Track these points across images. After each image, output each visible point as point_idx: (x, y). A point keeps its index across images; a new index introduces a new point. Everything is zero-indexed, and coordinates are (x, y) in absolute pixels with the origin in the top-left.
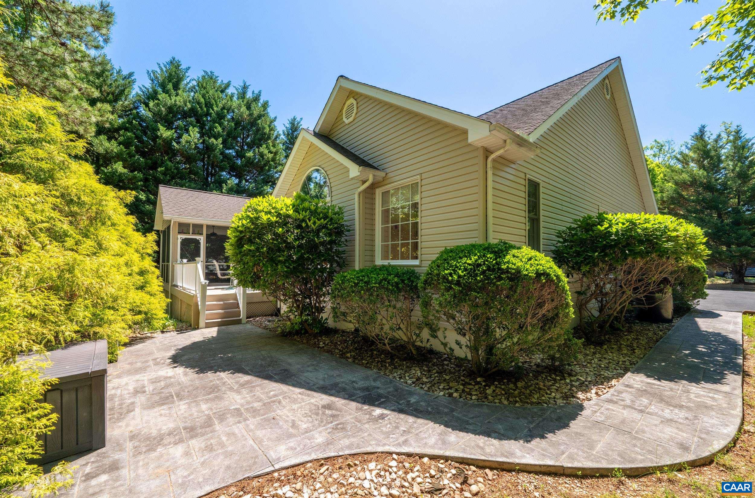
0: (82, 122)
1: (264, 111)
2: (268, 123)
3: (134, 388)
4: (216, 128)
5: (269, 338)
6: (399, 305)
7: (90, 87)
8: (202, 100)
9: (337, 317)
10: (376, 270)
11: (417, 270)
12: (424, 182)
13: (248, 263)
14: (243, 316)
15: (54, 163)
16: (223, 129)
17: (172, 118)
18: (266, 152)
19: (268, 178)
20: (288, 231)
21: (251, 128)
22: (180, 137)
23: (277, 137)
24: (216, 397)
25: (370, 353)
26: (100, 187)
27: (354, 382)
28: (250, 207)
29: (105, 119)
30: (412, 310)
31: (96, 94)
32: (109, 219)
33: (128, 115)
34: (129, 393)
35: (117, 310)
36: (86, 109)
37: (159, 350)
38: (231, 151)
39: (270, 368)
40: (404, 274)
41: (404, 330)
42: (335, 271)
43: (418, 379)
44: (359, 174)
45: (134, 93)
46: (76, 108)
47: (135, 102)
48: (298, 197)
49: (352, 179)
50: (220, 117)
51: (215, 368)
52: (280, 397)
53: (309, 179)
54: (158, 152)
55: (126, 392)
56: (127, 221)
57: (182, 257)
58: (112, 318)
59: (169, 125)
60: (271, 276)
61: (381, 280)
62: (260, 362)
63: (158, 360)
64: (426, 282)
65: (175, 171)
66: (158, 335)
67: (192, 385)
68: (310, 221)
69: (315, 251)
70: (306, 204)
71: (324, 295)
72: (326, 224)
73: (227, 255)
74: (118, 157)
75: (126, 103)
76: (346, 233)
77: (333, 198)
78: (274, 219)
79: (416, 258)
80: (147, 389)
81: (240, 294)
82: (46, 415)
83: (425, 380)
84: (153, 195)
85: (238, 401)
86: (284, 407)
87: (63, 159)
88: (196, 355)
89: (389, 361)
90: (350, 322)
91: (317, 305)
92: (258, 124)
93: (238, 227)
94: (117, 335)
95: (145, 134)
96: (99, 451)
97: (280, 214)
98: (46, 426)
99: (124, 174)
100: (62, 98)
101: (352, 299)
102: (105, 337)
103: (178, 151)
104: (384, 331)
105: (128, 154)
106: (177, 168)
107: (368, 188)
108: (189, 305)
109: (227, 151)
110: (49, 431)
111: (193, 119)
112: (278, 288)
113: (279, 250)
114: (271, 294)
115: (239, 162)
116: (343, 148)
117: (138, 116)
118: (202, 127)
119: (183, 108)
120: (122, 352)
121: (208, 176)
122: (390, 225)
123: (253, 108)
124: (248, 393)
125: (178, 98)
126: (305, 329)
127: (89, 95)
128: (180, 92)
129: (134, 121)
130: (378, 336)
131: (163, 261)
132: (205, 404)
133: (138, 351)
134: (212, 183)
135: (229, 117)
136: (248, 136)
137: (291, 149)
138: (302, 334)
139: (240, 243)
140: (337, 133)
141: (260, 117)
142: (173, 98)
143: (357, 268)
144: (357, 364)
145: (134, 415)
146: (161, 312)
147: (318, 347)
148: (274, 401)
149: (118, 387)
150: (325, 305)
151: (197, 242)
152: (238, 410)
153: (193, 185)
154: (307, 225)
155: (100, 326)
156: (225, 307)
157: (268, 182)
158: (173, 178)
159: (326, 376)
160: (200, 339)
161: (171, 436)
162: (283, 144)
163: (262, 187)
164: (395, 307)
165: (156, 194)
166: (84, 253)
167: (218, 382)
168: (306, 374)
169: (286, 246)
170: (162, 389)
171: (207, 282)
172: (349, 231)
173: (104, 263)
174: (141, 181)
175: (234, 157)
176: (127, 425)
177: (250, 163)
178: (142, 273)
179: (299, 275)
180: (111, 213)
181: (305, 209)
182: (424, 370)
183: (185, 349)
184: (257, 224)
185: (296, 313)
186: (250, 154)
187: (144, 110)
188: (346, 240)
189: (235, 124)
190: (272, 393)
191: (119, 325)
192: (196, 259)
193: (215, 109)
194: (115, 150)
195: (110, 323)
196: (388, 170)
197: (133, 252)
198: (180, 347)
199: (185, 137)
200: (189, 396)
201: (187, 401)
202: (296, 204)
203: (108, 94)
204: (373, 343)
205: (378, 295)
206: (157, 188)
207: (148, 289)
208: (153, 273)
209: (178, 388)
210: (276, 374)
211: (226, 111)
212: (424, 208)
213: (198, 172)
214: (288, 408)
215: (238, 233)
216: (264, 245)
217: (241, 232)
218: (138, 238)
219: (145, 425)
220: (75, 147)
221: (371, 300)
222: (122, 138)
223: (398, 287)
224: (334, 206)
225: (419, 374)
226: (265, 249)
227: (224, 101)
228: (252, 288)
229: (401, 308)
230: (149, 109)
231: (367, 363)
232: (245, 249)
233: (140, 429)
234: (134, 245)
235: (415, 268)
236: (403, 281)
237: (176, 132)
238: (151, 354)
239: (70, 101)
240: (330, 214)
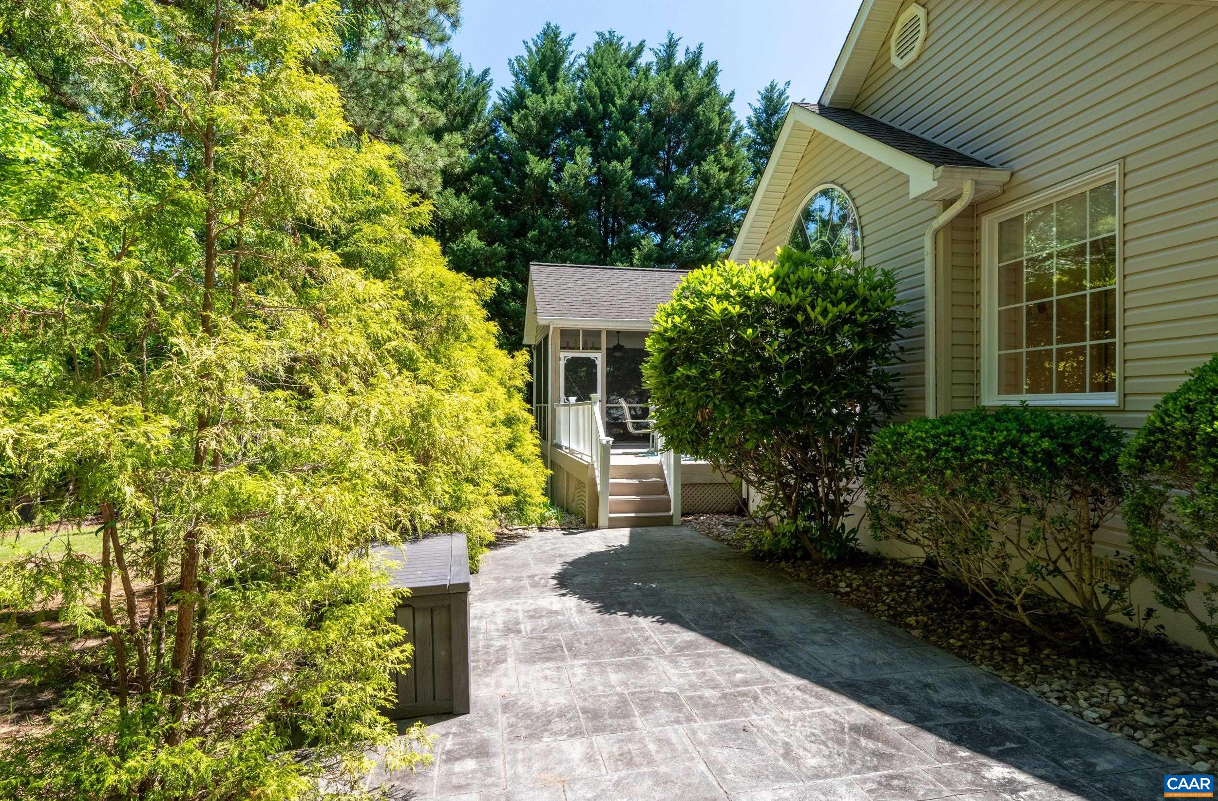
0: (426, 171)
1: (709, 84)
2: (717, 108)
3: (504, 623)
4: (620, 140)
5: (727, 559)
6: (1054, 510)
7: (434, 110)
8: (596, 90)
9: (882, 528)
10: (983, 419)
11: (1110, 419)
12: (1131, 181)
13: (684, 403)
14: (674, 509)
15: (395, 244)
16: (632, 139)
17: (547, 136)
18: (714, 169)
19: (719, 225)
20: (764, 335)
21: (684, 126)
22: (560, 168)
23: (735, 134)
24: (635, 663)
25: (968, 623)
26: (452, 276)
27: (927, 686)
28: (688, 288)
29: (454, 159)
30: (1096, 526)
31: (442, 120)
32: (464, 330)
33: (482, 147)
34: (497, 630)
35: (478, 484)
36: (430, 149)
37: (539, 561)
38: (646, 181)
39: (733, 623)
40: (1069, 429)
41: (1072, 576)
42: (875, 421)
43: (1118, 712)
44: (935, 184)
45: (490, 104)
46: (417, 149)
47: (492, 121)
48: (787, 258)
49: (916, 199)
50: (628, 114)
51: (630, 606)
52: (757, 688)
53: (807, 215)
54: (527, 204)
55: (493, 627)
56: (488, 332)
57: (568, 394)
58: (471, 497)
59: (543, 151)
60: (732, 430)
61: (1002, 447)
62: (711, 608)
63: (536, 578)
64: (1144, 453)
65: (555, 234)
66: (533, 533)
67: (592, 633)
68: (813, 308)
69: (827, 375)
70: (805, 272)
71: (848, 475)
72: (852, 313)
73: (645, 387)
74: (472, 222)
75: (480, 124)
76: (903, 331)
77: (868, 252)
78: (735, 310)
79: (1107, 387)
80: (522, 627)
81: (668, 466)
82: (396, 645)
83: (1140, 716)
84: (520, 282)
85: (674, 679)
86: (766, 711)
87: (404, 236)
88: (596, 579)
89: (1025, 650)
90: (916, 542)
91: (832, 497)
92: (698, 115)
93: (666, 330)
94: (479, 527)
95: (507, 173)
96: (462, 718)
97: (747, 298)
98: (400, 662)
99: (481, 249)
100: (400, 138)
101: (921, 488)
102: (464, 529)
103: (557, 196)
104: (1012, 572)
105: (484, 214)
106: (557, 229)
107: (960, 216)
108: (581, 483)
109: (641, 182)
110: (404, 669)
111: (580, 131)
112: (744, 455)
113: (748, 375)
114: (730, 468)
115: (662, 199)
116: (890, 129)
117: (498, 146)
118: (595, 145)
119: (565, 113)
120: (485, 556)
121: (607, 237)
122: (1024, 304)
123: (687, 84)
124: (691, 668)
125: (558, 97)
126: (804, 548)
127: (433, 125)
128: (559, 84)
129: (491, 156)
130: (991, 583)
131: (538, 402)
132: (616, 672)
133: (507, 558)
134: (615, 248)
135: (643, 112)
136: (678, 144)
137: (767, 155)
138: (797, 559)
139: (668, 364)
140: (876, 96)
141: (700, 98)
142: (549, 99)
143: (931, 414)
144: (935, 644)
145: (506, 669)
146: (538, 493)
147: (837, 593)
148: (744, 694)
149: (482, 617)
150: (849, 498)
151: (590, 364)
152: (674, 696)
153: (583, 257)
154: (808, 318)
155: (457, 509)
156: (643, 490)
157: (719, 234)
158: (550, 247)
159: (857, 661)
160: (602, 548)
161: (563, 719)
162: (749, 148)
163: (707, 245)
164: (1042, 516)
165: (525, 280)
166: (443, 387)
167: (636, 636)
168: (810, 649)
169: (761, 367)
170: (544, 631)
171: (611, 440)
172: (908, 325)
173: (467, 404)
174: (503, 259)
175: (653, 191)
176: (498, 685)
177: (683, 198)
178: (509, 422)
179: (790, 428)
180: (467, 319)
181: (801, 283)
182: (1137, 691)
183: (576, 564)
184: (701, 323)
185: (784, 513)
186: (683, 180)
187: (505, 131)
188: (902, 349)
189: (655, 125)
190: (739, 676)
191: (481, 510)
192: (592, 395)
193: (618, 102)
194: (466, 211)
195: (470, 505)
196: (1017, 165)
197: (495, 385)
198: (569, 560)
199: (569, 167)
200: (588, 652)
201: (584, 661)
202: (782, 273)
203: (455, 116)
204: (976, 599)
205: (991, 483)
206: (528, 269)
207: (519, 450)
208: (526, 421)
209: (570, 633)
210: (744, 638)
211: (636, 102)
212: (1132, 248)
213: (590, 232)
214: (774, 714)
215: (666, 344)
216: (715, 366)
217: (671, 340)
218: (501, 358)
219: (523, 690)
220: (419, 214)
221: (973, 494)
222: (476, 187)
223: (1052, 466)
224: (872, 271)
225: (1122, 700)
226: (718, 373)
227: (635, 83)
228: (692, 455)
229: (1062, 520)
230: (513, 127)
231: (962, 647)
232: (678, 374)
233: (516, 696)
234: (498, 374)
235: (1105, 415)
236: (1067, 449)
237: (554, 161)
238: (525, 565)
239: (411, 140)
240: (862, 290)
